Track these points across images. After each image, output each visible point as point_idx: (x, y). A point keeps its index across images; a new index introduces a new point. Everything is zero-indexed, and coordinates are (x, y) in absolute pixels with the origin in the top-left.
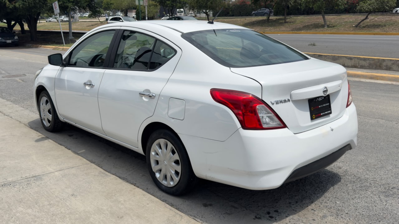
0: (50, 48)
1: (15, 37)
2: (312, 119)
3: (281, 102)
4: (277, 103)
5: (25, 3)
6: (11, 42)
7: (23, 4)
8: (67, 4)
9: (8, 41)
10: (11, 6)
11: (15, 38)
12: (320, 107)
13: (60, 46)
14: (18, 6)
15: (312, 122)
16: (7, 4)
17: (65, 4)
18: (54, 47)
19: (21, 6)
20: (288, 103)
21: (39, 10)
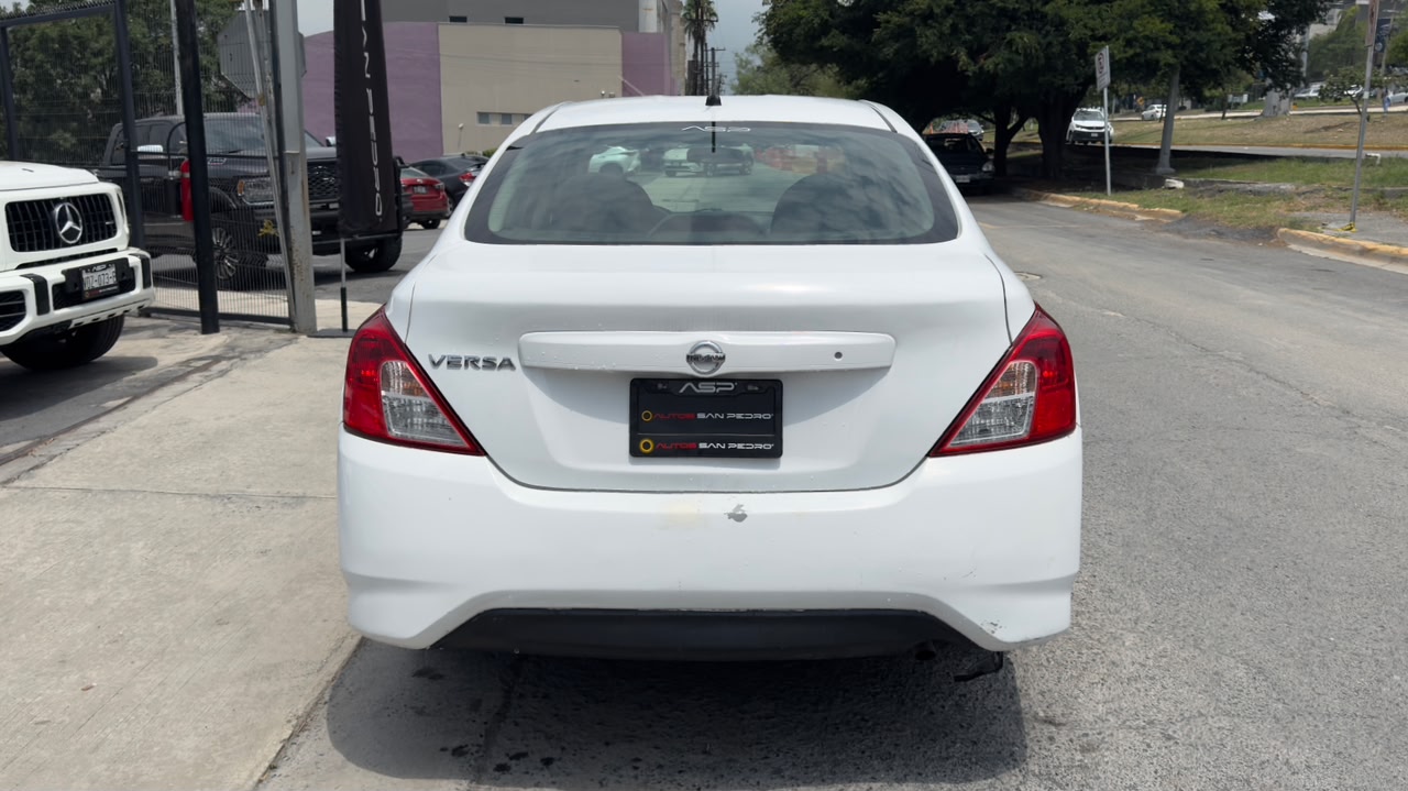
0: (1066, 202)
1: (987, 164)
2: (635, 452)
3: (473, 362)
4: (453, 363)
5: (1016, 57)
6: (968, 181)
7: (1010, 61)
8: (1156, 55)
9: (962, 177)
10: (972, 69)
11: (985, 169)
12: (701, 416)
13: (1095, 197)
14: (991, 67)
15: (632, 463)
16: (961, 63)
17: (1149, 56)
18: (1078, 199)
19: (1001, 66)
20: (506, 372)
21: (1060, 77)
